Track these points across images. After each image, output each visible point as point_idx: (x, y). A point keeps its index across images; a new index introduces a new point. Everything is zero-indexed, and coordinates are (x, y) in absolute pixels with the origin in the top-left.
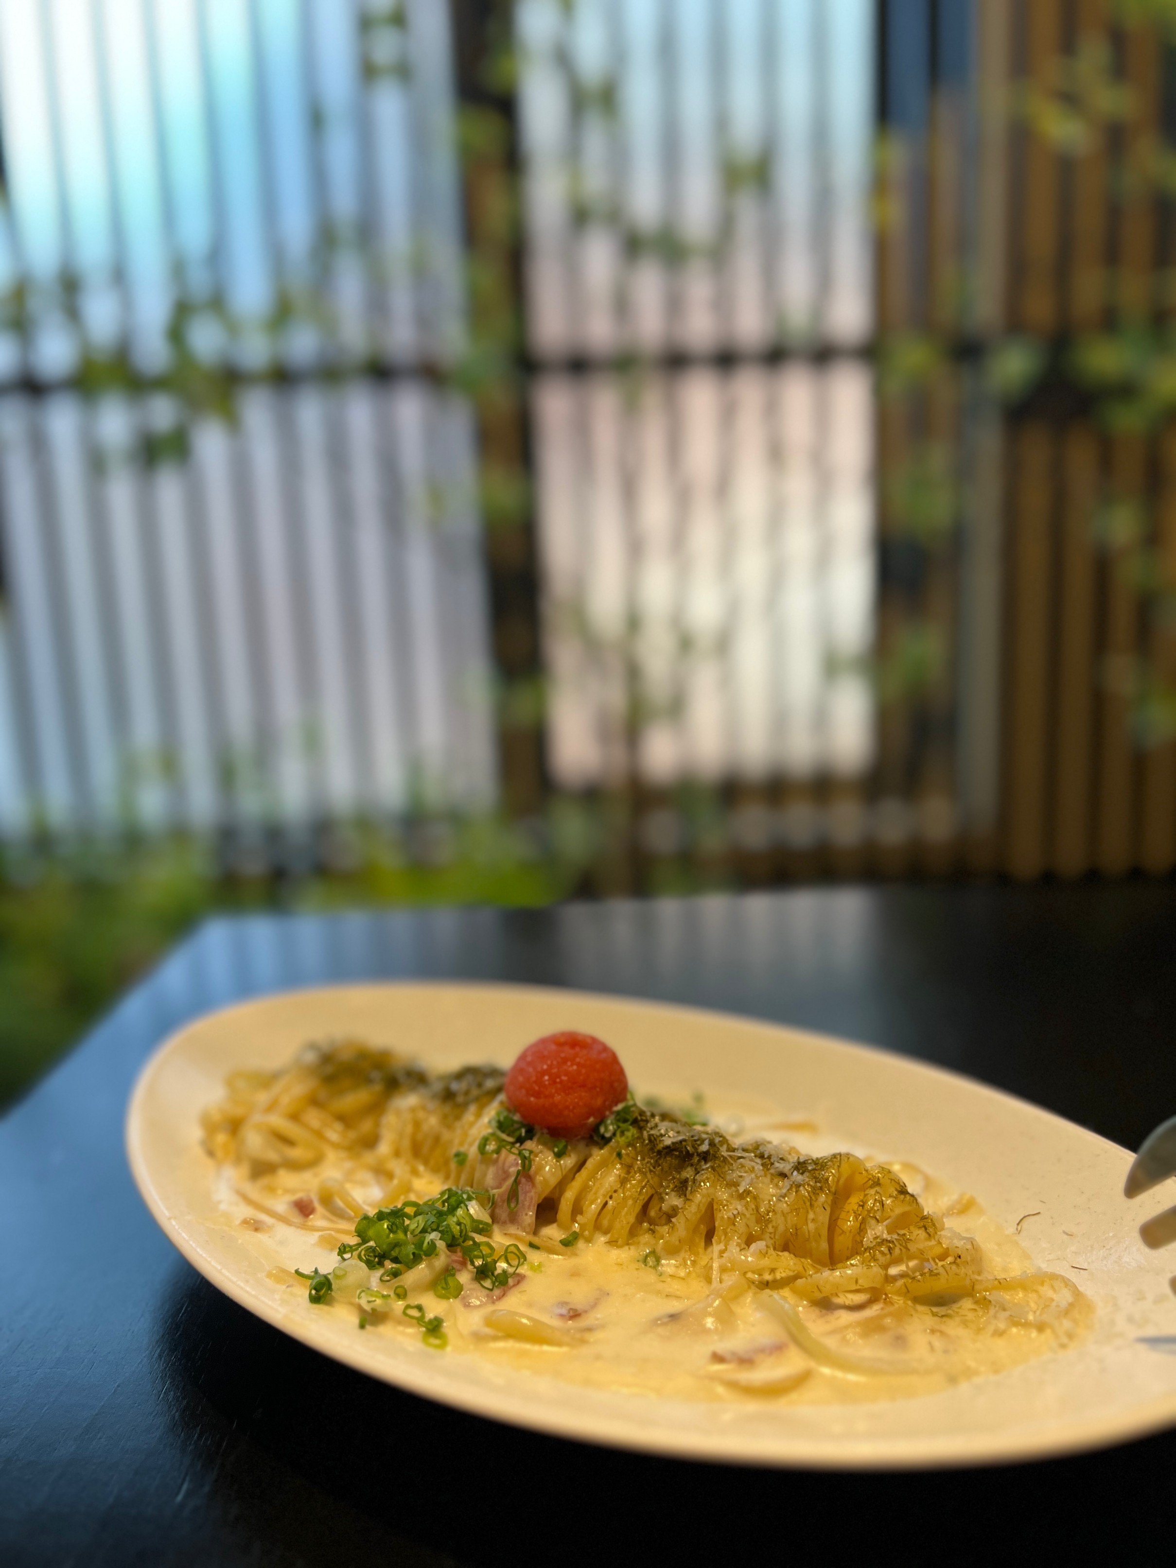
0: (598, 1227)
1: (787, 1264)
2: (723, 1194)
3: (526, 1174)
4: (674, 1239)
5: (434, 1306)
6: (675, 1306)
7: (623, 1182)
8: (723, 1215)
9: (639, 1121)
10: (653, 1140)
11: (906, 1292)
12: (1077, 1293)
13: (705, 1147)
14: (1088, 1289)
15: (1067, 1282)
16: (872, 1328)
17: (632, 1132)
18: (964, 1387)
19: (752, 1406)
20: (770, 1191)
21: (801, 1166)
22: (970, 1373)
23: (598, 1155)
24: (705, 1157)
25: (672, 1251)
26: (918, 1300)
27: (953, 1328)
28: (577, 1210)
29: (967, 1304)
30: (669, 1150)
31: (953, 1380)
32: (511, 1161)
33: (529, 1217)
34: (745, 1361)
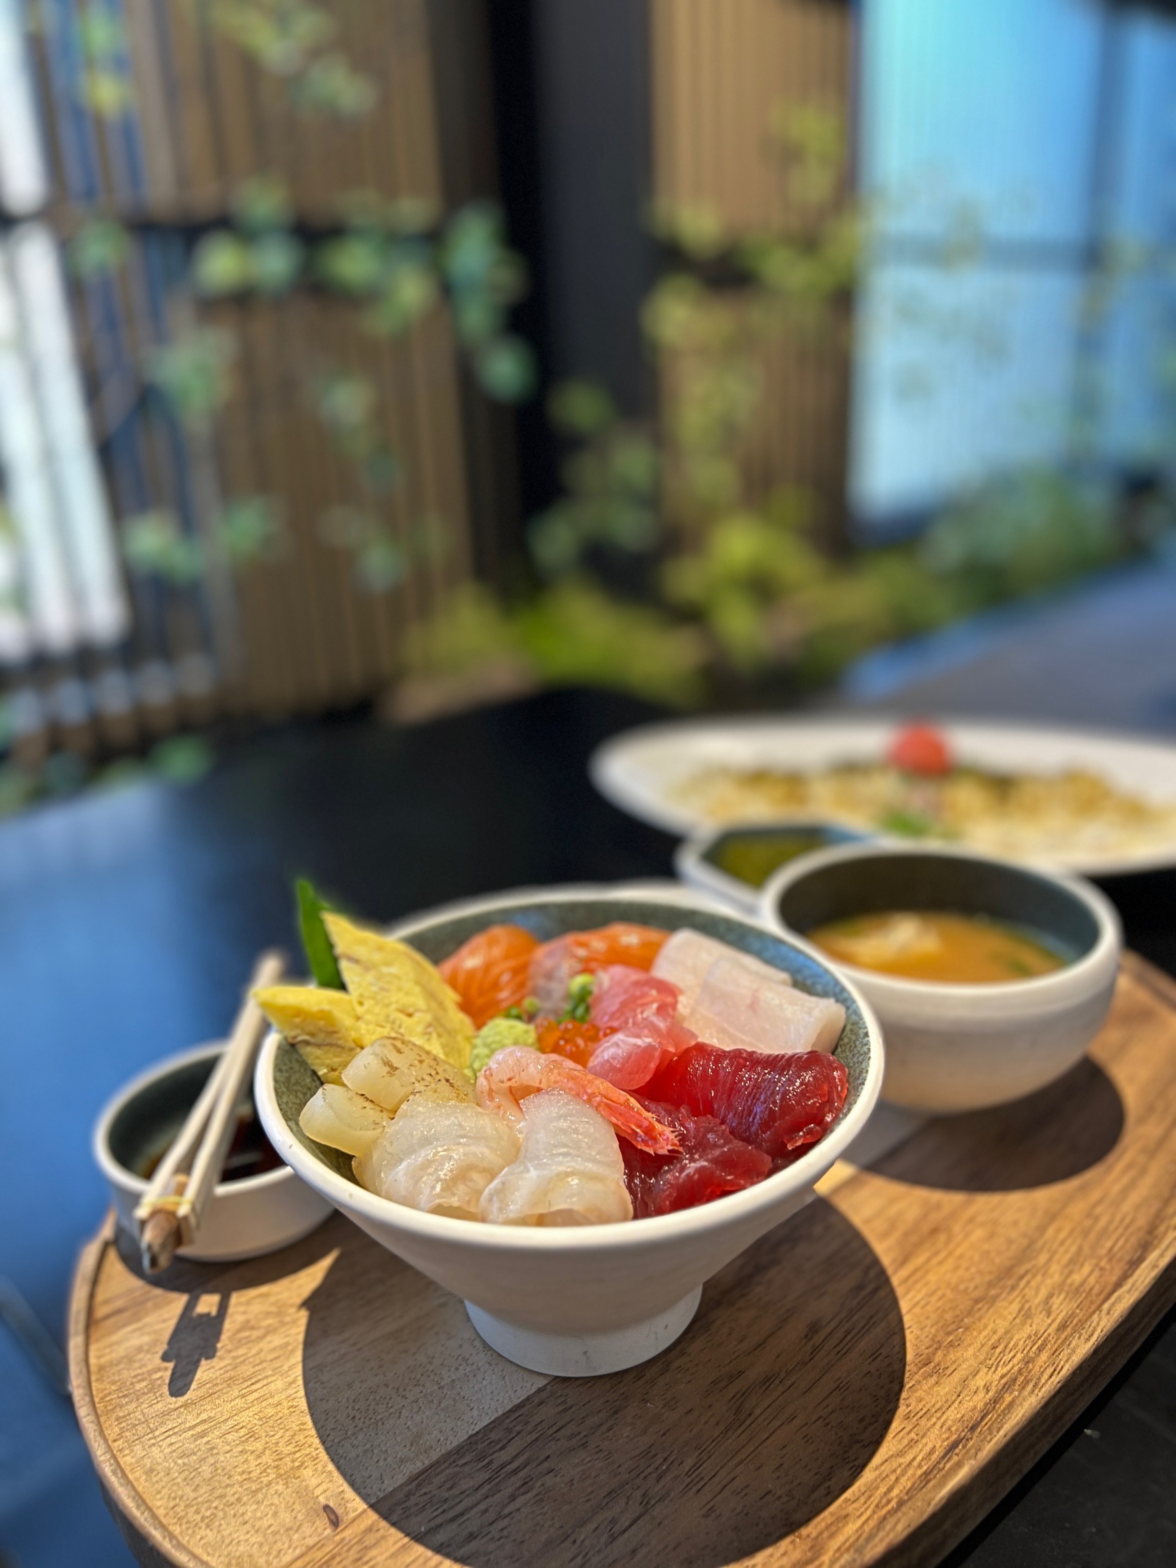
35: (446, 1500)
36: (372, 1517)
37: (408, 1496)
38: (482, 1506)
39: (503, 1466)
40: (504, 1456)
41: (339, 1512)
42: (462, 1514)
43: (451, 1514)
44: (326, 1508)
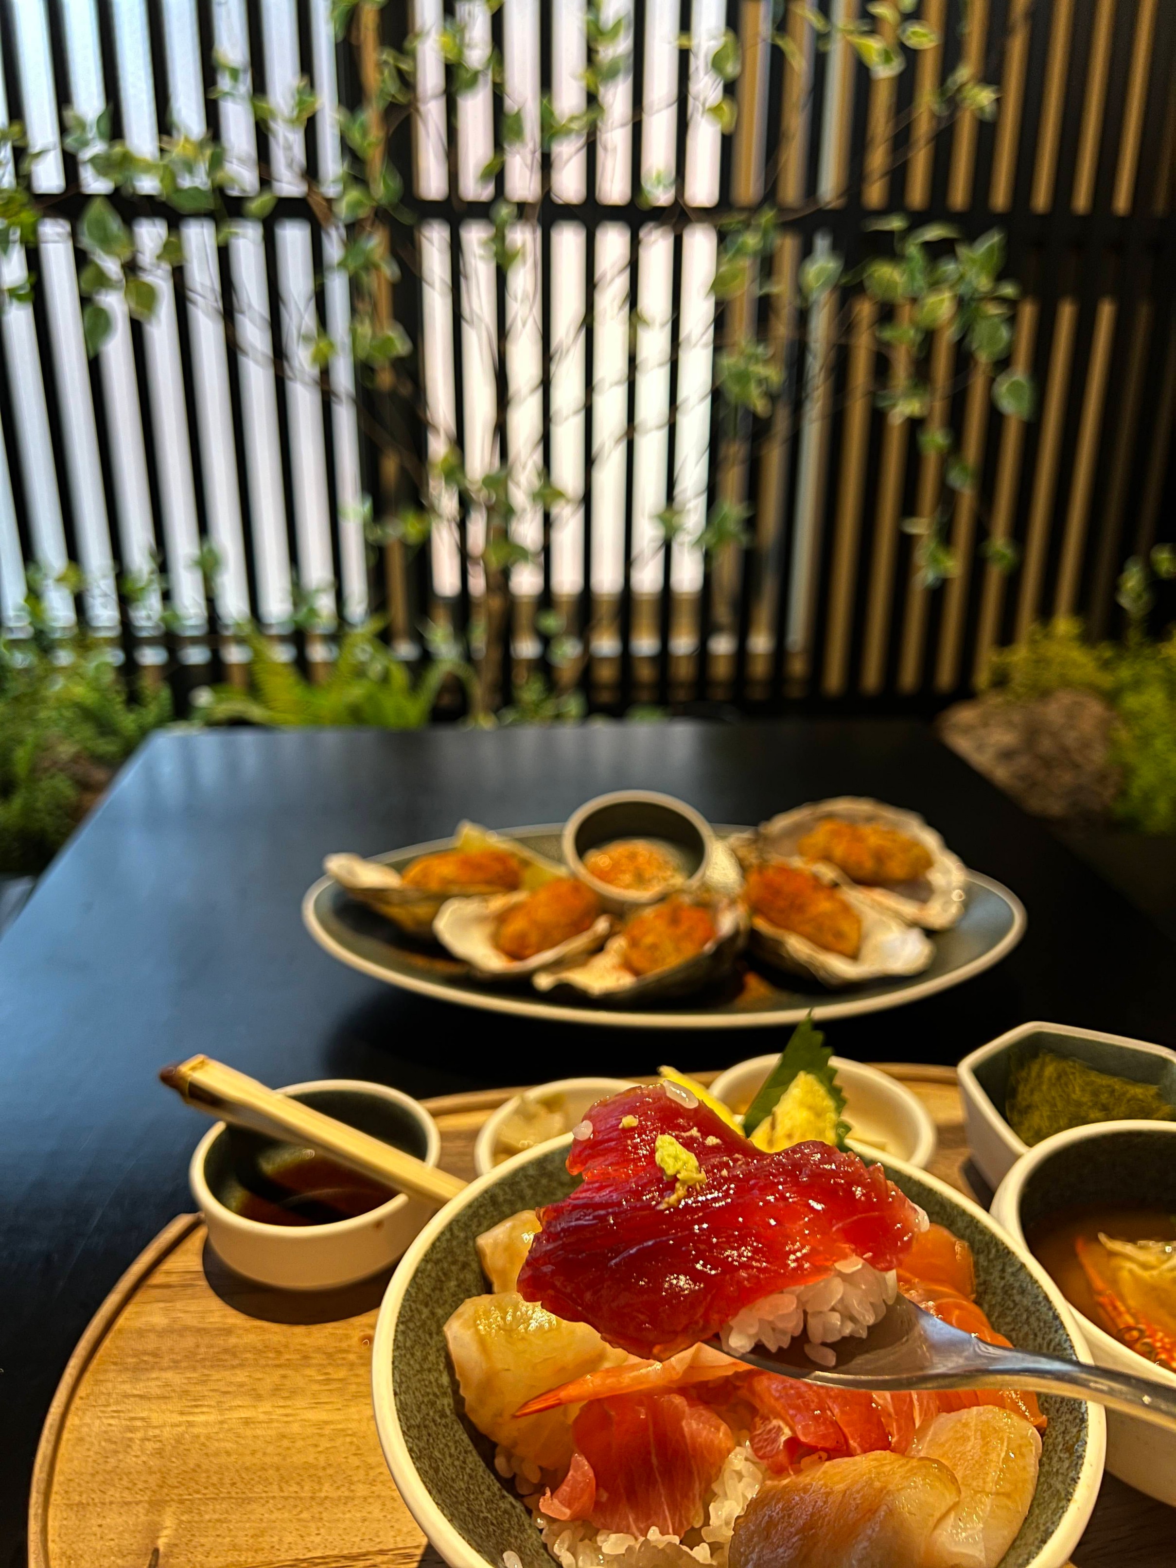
44: (156, 1551)
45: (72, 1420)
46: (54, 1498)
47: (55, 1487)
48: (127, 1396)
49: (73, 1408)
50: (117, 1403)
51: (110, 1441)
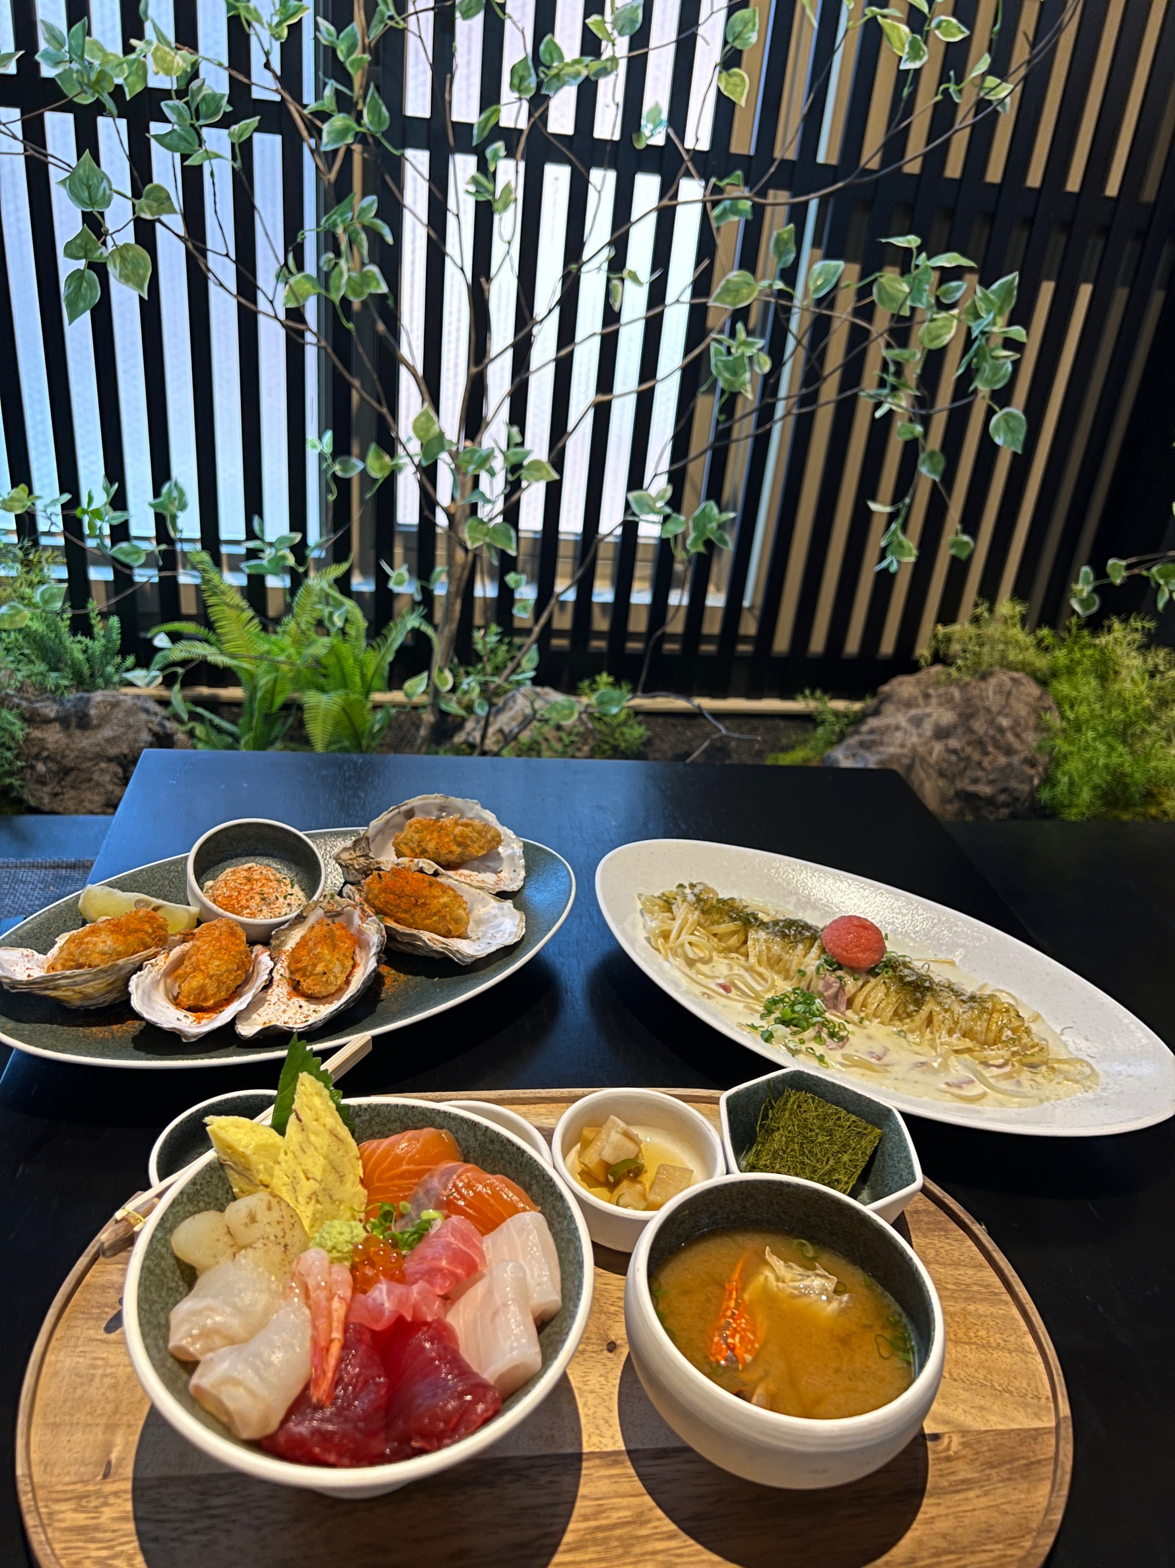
0: (875, 1015)
1: (968, 1043)
2: (938, 1009)
3: (842, 988)
4: (913, 1026)
5: (819, 1050)
6: (922, 1059)
7: (887, 995)
8: (937, 1019)
9: (892, 965)
10: (901, 978)
11: (1020, 1061)
12: (1092, 1069)
13: (927, 984)
14: (1097, 1068)
15: (1089, 1065)
16: (1008, 1076)
17: (891, 973)
18: (1046, 1104)
19: (963, 1105)
20: (958, 1009)
21: (973, 998)
22: (1048, 1099)
23: (873, 981)
24: (928, 989)
25: (912, 1031)
26: (1023, 1065)
27: (1039, 1078)
28: (864, 1005)
29: (1044, 1068)
30: (910, 983)
31: (1041, 1101)
32: (831, 978)
33: (843, 1008)
34: (959, 1087)
35: (164, 1506)
36: (128, 1485)
37: (150, 1488)
38: (177, 1525)
39: (209, 1507)
40: (215, 1501)
41: (113, 1470)
42: (164, 1521)
43: (160, 1517)
44: (109, 1464)
45: (50, 1358)
46: (36, 1419)
47: (37, 1410)
48: (91, 1340)
49: (51, 1346)
50: (84, 1345)
51: (78, 1375)
